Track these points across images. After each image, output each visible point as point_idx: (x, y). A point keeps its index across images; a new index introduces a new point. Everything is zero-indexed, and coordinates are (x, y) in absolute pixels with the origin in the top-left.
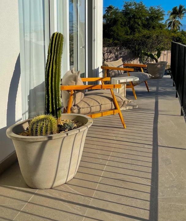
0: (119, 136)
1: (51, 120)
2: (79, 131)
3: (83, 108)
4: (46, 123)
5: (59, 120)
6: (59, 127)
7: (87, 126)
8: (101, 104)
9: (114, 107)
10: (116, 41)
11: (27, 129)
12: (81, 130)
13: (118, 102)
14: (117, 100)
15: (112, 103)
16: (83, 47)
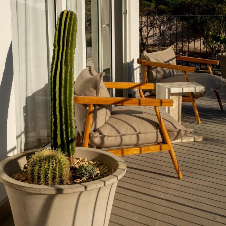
0: (171, 191)
1: (60, 161)
2: (105, 185)
3: (108, 136)
4: (52, 164)
5: (72, 159)
6: (72, 171)
7: (117, 177)
8: (138, 131)
9: (160, 139)
10: (162, 7)
11: (25, 168)
12: (107, 183)
13: (169, 131)
14: (166, 128)
15: (157, 133)
16: (107, 25)
